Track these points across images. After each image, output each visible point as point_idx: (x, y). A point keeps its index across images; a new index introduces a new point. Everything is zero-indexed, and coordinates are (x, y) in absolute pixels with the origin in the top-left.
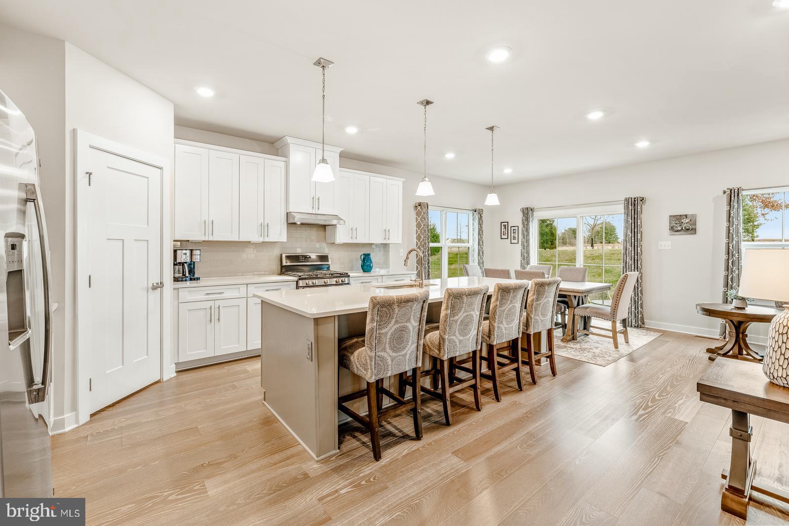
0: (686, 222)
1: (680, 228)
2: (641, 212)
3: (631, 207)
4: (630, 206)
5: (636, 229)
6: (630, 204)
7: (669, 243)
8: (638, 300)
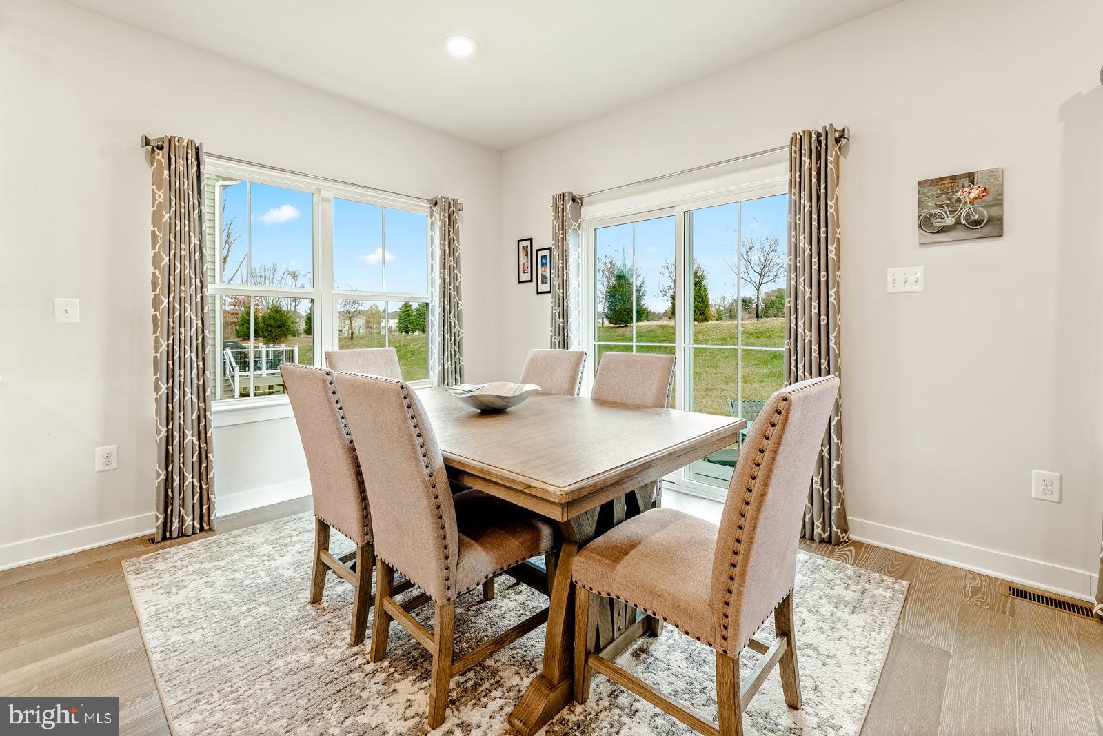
0: (972, 196)
1: (950, 221)
2: (838, 177)
3: (808, 161)
4: (805, 159)
5: (823, 229)
6: (805, 152)
7: (919, 272)
8: (830, 454)
